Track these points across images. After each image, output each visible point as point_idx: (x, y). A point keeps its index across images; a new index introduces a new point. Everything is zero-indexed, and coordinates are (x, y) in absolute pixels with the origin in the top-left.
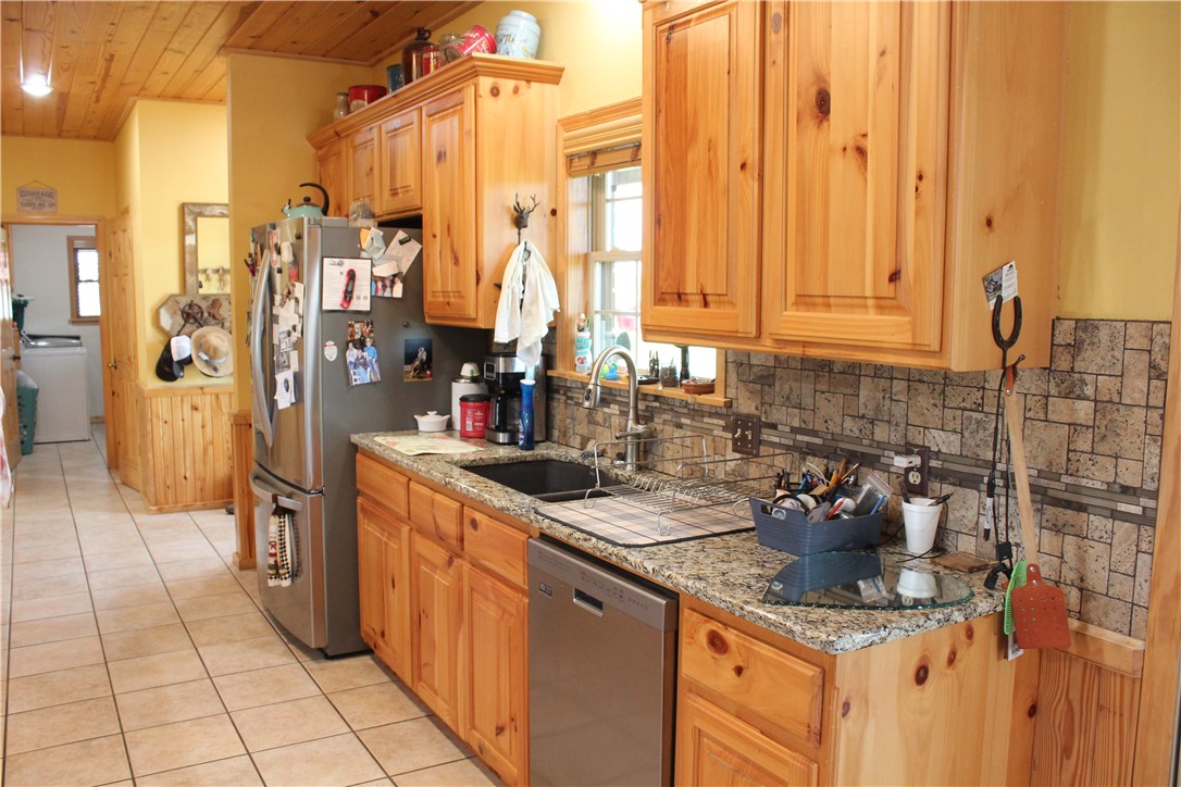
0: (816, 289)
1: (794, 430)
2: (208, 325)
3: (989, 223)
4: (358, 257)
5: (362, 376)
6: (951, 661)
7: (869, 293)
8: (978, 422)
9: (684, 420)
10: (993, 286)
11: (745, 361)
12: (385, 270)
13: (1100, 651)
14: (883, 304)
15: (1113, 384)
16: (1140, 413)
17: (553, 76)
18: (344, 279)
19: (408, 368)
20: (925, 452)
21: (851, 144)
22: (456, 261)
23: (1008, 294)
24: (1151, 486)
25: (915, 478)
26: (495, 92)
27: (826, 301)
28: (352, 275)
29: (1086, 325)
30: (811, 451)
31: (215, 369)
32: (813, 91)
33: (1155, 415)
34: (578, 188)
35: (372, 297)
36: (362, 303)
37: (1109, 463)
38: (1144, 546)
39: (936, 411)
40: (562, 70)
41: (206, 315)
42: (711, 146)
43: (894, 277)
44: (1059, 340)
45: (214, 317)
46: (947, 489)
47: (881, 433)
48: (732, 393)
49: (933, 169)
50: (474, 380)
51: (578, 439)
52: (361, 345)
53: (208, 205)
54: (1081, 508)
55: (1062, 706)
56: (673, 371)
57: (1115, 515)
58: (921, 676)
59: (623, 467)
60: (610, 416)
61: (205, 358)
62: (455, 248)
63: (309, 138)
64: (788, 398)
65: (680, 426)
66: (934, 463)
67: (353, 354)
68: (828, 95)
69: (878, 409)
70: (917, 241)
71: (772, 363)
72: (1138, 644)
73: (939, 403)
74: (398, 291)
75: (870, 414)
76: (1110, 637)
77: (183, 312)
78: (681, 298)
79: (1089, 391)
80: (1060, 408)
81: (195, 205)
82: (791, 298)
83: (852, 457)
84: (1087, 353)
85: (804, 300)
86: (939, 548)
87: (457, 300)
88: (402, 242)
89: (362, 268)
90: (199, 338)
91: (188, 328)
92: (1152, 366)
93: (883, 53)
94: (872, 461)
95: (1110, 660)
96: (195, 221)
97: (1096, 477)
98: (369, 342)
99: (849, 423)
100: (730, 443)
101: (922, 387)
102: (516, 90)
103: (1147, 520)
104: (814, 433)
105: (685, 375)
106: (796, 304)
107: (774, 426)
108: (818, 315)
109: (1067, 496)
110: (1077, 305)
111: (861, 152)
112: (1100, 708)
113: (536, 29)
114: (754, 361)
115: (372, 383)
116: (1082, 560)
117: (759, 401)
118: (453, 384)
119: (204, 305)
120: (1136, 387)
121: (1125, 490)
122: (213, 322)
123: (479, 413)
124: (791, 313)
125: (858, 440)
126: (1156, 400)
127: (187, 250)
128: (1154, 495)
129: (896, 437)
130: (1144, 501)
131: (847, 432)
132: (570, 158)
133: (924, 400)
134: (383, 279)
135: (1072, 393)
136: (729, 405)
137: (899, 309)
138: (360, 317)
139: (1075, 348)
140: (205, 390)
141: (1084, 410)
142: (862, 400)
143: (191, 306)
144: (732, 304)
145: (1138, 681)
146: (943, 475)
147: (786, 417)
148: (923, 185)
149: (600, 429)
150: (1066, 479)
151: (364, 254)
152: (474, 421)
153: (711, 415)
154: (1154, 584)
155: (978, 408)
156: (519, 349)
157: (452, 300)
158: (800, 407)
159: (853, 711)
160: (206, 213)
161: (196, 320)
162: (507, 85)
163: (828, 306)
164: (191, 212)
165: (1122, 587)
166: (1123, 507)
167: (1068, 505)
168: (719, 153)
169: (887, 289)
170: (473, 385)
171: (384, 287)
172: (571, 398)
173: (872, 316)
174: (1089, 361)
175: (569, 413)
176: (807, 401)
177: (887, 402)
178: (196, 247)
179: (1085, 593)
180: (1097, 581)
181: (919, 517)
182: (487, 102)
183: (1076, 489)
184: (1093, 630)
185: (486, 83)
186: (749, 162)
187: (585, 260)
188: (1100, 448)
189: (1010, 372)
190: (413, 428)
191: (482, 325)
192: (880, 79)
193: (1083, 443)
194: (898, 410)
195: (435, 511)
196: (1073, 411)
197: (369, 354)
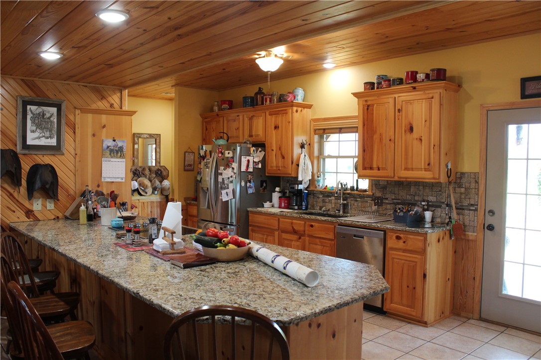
0: (410, 166)
1: (393, 199)
2: (141, 177)
3: (446, 154)
4: (250, 156)
5: (250, 191)
6: (443, 238)
7: (423, 167)
8: (440, 194)
9: (358, 199)
10: (447, 166)
11: (378, 183)
12: (256, 160)
13: (468, 237)
14: (426, 170)
15: (469, 185)
16: (474, 190)
17: (309, 107)
18: (246, 162)
19: (261, 189)
20: (428, 201)
21: (418, 138)
22: (283, 158)
23: (449, 167)
24: (476, 204)
25: (426, 207)
26: (297, 111)
27: (412, 169)
28: (248, 161)
29: (463, 174)
30: (399, 204)
31: (146, 193)
32: (409, 126)
33: (477, 190)
34: (316, 137)
35: (253, 168)
36: (251, 170)
37: (468, 200)
38: (476, 215)
39: (430, 192)
40: (312, 105)
41: (141, 173)
42: (381, 135)
43: (429, 165)
44: (457, 176)
45: (143, 174)
46: (433, 209)
47: (416, 198)
48: (374, 191)
49: (437, 144)
50: (280, 192)
51: (319, 207)
52: (250, 182)
53: (142, 134)
54: (463, 209)
55: (461, 249)
56: (353, 187)
57: (470, 210)
58: (439, 241)
59: (339, 212)
60: (331, 200)
61: (143, 189)
62: (283, 154)
63: (200, 115)
64: (391, 192)
65: (357, 201)
66: (430, 203)
67: (248, 184)
68: (413, 128)
69: (416, 193)
70: (434, 158)
71: (386, 183)
72: (476, 234)
73: (431, 190)
74: (260, 166)
75: (414, 194)
76: (470, 233)
77: (133, 172)
78: (371, 168)
79: (464, 186)
80: (458, 190)
81: (138, 134)
82: (403, 168)
83: (409, 204)
84: (463, 179)
85: (406, 169)
86: (432, 221)
87: (283, 169)
88: (260, 152)
89: (251, 158)
90: (139, 181)
91: (135, 178)
92: (476, 181)
93: (426, 121)
94: (414, 205)
95: (471, 238)
96: (138, 139)
97: (466, 203)
98: (252, 181)
99: (408, 197)
100: (373, 204)
101: (427, 187)
102: (301, 111)
103: (476, 210)
104: (399, 200)
105: (357, 187)
106: (404, 170)
107: (387, 199)
108: (411, 172)
109: (460, 207)
110: (460, 170)
111: (421, 140)
112: (469, 248)
113: (303, 92)
114: (381, 183)
115: (253, 193)
116: (464, 219)
117: (382, 193)
118: (273, 193)
119: (140, 170)
120: (473, 185)
121: (472, 205)
122: (143, 176)
123: (286, 201)
124: (403, 172)
125: (411, 200)
126: (477, 187)
127: (135, 150)
128: (477, 205)
129: (420, 199)
130: (475, 207)
131: (408, 198)
132: (315, 130)
133: (427, 190)
134: (256, 162)
135: (460, 187)
136: (373, 194)
137: (430, 171)
138: (250, 173)
139: (461, 178)
140: (140, 201)
141: (463, 190)
142: (411, 191)
143: (136, 170)
144: (387, 170)
145: (475, 241)
146: (432, 206)
147: (391, 197)
148: (435, 147)
149: (327, 204)
150: (460, 204)
151: (251, 155)
152: (285, 203)
153: (367, 197)
154: (477, 222)
155: (440, 191)
156: (303, 182)
157: (281, 169)
158: (394, 194)
159: (430, 245)
160: (142, 137)
161: (137, 175)
162: (300, 109)
163: (413, 170)
164: (137, 137)
165: (472, 224)
166: (471, 208)
167: (460, 209)
168: (383, 137)
169: (427, 167)
170: (280, 194)
171: (256, 165)
172: (316, 196)
173: (424, 172)
174: (464, 180)
175: (315, 200)
176: (397, 192)
177: (418, 191)
178: (138, 149)
179: (465, 226)
180: (467, 223)
181: (428, 215)
182: (295, 114)
183: (462, 206)
184: (467, 233)
185: (295, 108)
186: (392, 139)
187: (318, 158)
188: (467, 197)
189: (450, 183)
190: (263, 206)
191: (293, 175)
192: (425, 126)
193: (463, 196)
194: (421, 193)
195: (293, 225)
196: (461, 190)
197: (252, 184)
